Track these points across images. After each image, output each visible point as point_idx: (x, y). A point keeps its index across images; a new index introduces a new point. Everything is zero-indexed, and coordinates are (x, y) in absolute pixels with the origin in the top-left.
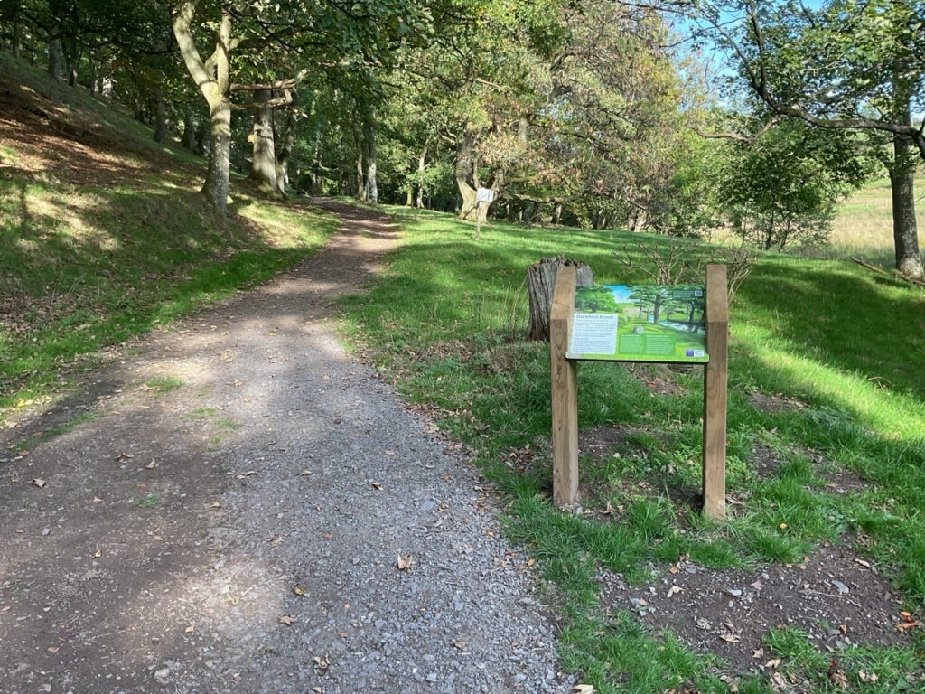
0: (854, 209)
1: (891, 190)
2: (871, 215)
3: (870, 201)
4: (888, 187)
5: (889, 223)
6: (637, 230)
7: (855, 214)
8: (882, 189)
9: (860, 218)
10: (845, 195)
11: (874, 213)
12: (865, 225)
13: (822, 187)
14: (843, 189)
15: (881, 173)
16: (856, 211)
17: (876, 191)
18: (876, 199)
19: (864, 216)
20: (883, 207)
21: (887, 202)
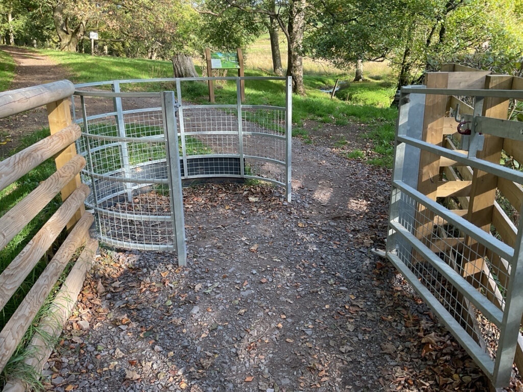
0: (254, 50)
1: (270, 41)
2: (262, 53)
3: (261, 46)
4: (269, 39)
5: (270, 57)
6: (154, 58)
7: (255, 53)
8: (266, 40)
9: (257, 55)
10: (253, 40)
11: (263, 52)
12: (260, 58)
13: (243, 37)
14: (252, 38)
15: (266, 31)
16: (255, 51)
17: (263, 41)
18: (264, 45)
19: (259, 54)
20: (267, 49)
21: (269, 47)
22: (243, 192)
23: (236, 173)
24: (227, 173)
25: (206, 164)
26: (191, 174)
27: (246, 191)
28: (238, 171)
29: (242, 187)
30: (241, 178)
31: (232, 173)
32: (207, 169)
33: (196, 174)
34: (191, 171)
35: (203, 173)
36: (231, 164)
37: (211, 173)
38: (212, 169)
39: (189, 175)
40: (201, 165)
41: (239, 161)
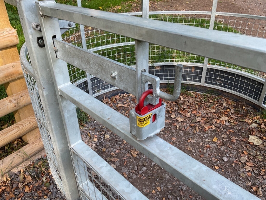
22: (251, 123)
23: (254, 98)
24: (246, 94)
25: (227, 78)
26: (209, 83)
27: (255, 122)
28: (257, 96)
29: (254, 116)
30: (258, 105)
31: (251, 96)
32: (225, 83)
33: (214, 84)
34: (208, 80)
35: (220, 85)
36: (253, 87)
37: (229, 88)
38: (231, 84)
39: (206, 82)
40: (221, 77)
41: (263, 87)
